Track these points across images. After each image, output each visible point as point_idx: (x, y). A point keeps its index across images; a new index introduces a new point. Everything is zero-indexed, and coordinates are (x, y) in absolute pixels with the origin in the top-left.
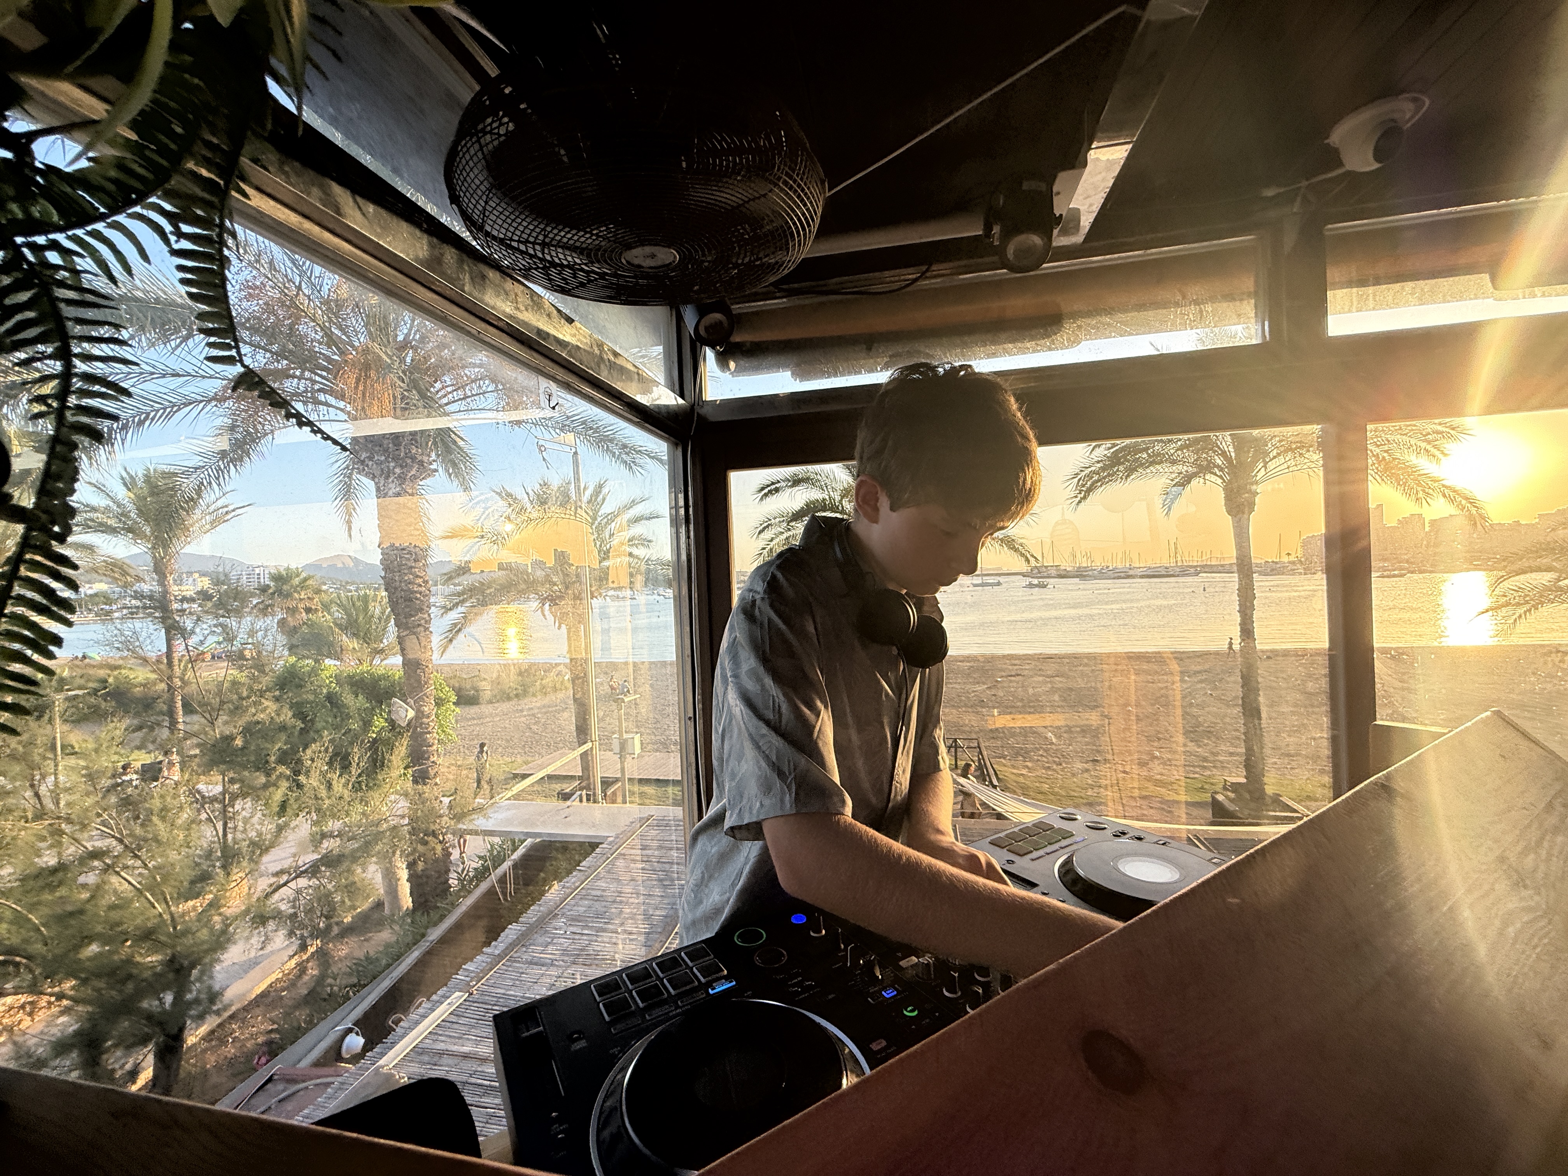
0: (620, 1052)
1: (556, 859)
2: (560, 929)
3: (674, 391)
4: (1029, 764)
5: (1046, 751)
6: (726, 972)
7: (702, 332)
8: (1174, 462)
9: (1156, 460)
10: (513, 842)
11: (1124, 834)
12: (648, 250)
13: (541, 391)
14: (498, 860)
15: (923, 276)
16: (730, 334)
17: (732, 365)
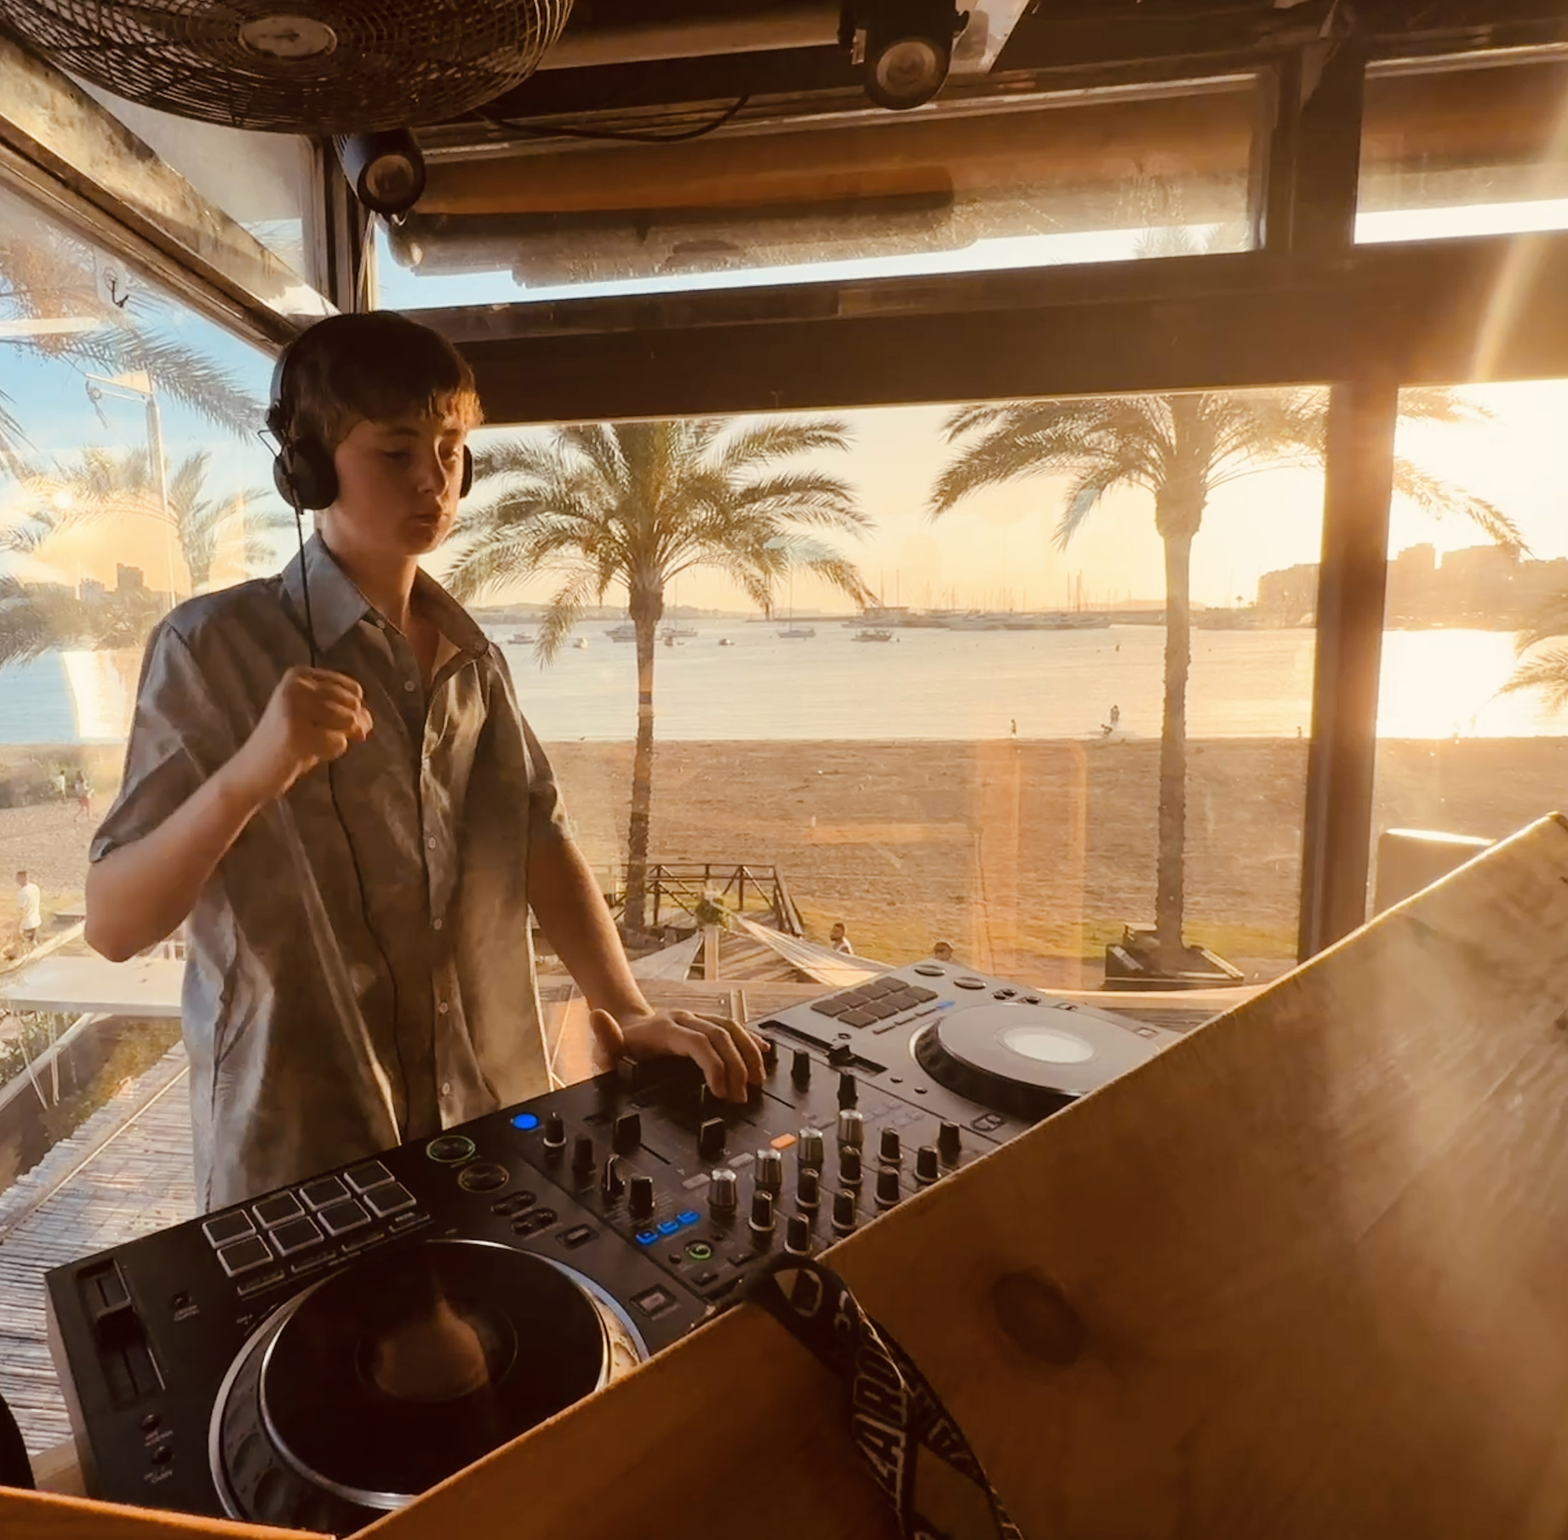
0: (251, 1322)
1: (129, 1043)
2: (137, 1146)
3: (320, 292)
4: (848, 904)
5: (872, 884)
6: (414, 1201)
7: (371, 186)
8: (1088, 451)
9: (1061, 445)
10: (59, 1018)
11: (1011, 994)
12: (283, 22)
13: (100, 273)
14: (35, 1048)
15: (731, 114)
16: (414, 198)
17: (417, 253)
